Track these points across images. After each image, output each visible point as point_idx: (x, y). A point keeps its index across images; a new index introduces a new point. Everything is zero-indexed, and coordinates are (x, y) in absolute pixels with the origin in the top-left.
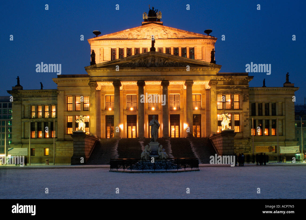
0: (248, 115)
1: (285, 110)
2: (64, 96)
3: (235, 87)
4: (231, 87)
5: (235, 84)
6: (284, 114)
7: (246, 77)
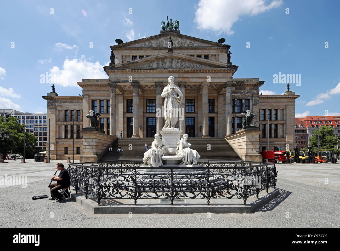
0: (258, 118)
1: (286, 116)
2: (89, 99)
3: (246, 92)
4: (242, 92)
5: (246, 89)
6: (285, 119)
7: (257, 83)
